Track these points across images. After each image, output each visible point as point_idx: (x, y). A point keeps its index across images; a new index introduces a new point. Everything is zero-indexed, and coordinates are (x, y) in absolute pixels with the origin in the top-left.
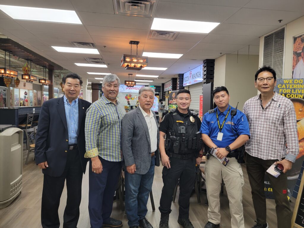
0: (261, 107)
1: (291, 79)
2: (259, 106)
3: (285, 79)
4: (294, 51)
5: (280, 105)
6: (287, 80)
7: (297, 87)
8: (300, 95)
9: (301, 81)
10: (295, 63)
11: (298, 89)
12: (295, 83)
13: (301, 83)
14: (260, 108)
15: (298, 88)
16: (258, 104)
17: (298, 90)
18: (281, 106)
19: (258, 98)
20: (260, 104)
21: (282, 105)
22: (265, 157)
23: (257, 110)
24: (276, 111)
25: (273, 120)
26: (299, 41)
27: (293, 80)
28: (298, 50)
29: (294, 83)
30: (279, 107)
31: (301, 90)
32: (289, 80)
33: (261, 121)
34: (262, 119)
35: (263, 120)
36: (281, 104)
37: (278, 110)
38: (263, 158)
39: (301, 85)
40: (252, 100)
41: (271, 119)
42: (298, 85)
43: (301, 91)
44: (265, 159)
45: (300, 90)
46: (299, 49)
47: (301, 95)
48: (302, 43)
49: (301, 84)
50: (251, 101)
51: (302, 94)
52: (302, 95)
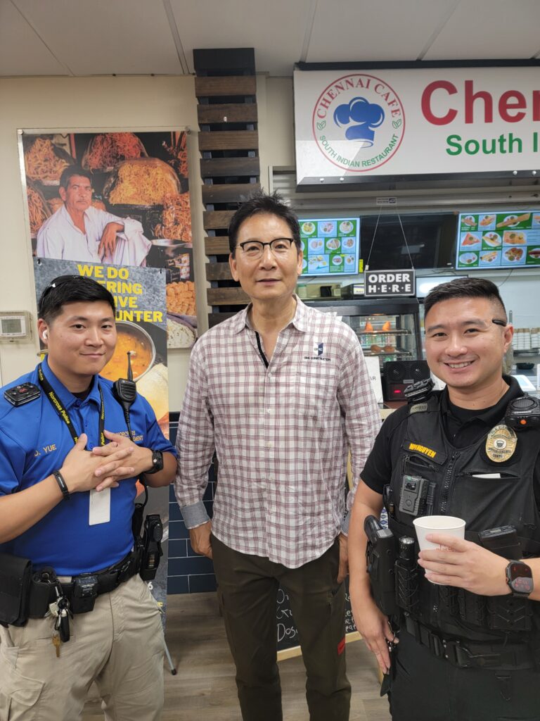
0: (259, 359)
1: (97, 264)
2: (250, 358)
3: (80, 263)
4: (30, 176)
5: (321, 346)
6: (86, 267)
7: (116, 288)
8: (125, 312)
9: (124, 273)
10: (39, 216)
11: (120, 294)
12: (110, 276)
13: (126, 277)
14: (256, 364)
15: (119, 291)
16: (249, 349)
17: (120, 298)
18: (325, 349)
19: (241, 326)
20: (256, 346)
21: (330, 345)
22: (293, 557)
23: (247, 374)
24: (314, 370)
25: (307, 407)
26: (45, 150)
27: (102, 268)
28: (44, 178)
29: (107, 277)
30: (320, 353)
31: (126, 298)
32: (92, 267)
33: (267, 416)
34: (269, 406)
35: (271, 411)
36: (325, 340)
37: (319, 366)
38: (288, 561)
39: (124, 284)
40: (222, 332)
41: (302, 402)
42: (119, 283)
43: (128, 301)
44: (292, 566)
45: (123, 298)
46: (48, 174)
47: (129, 312)
48: (57, 158)
49: (126, 281)
50: (218, 337)
51: (131, 309)
52: (131, 312)
